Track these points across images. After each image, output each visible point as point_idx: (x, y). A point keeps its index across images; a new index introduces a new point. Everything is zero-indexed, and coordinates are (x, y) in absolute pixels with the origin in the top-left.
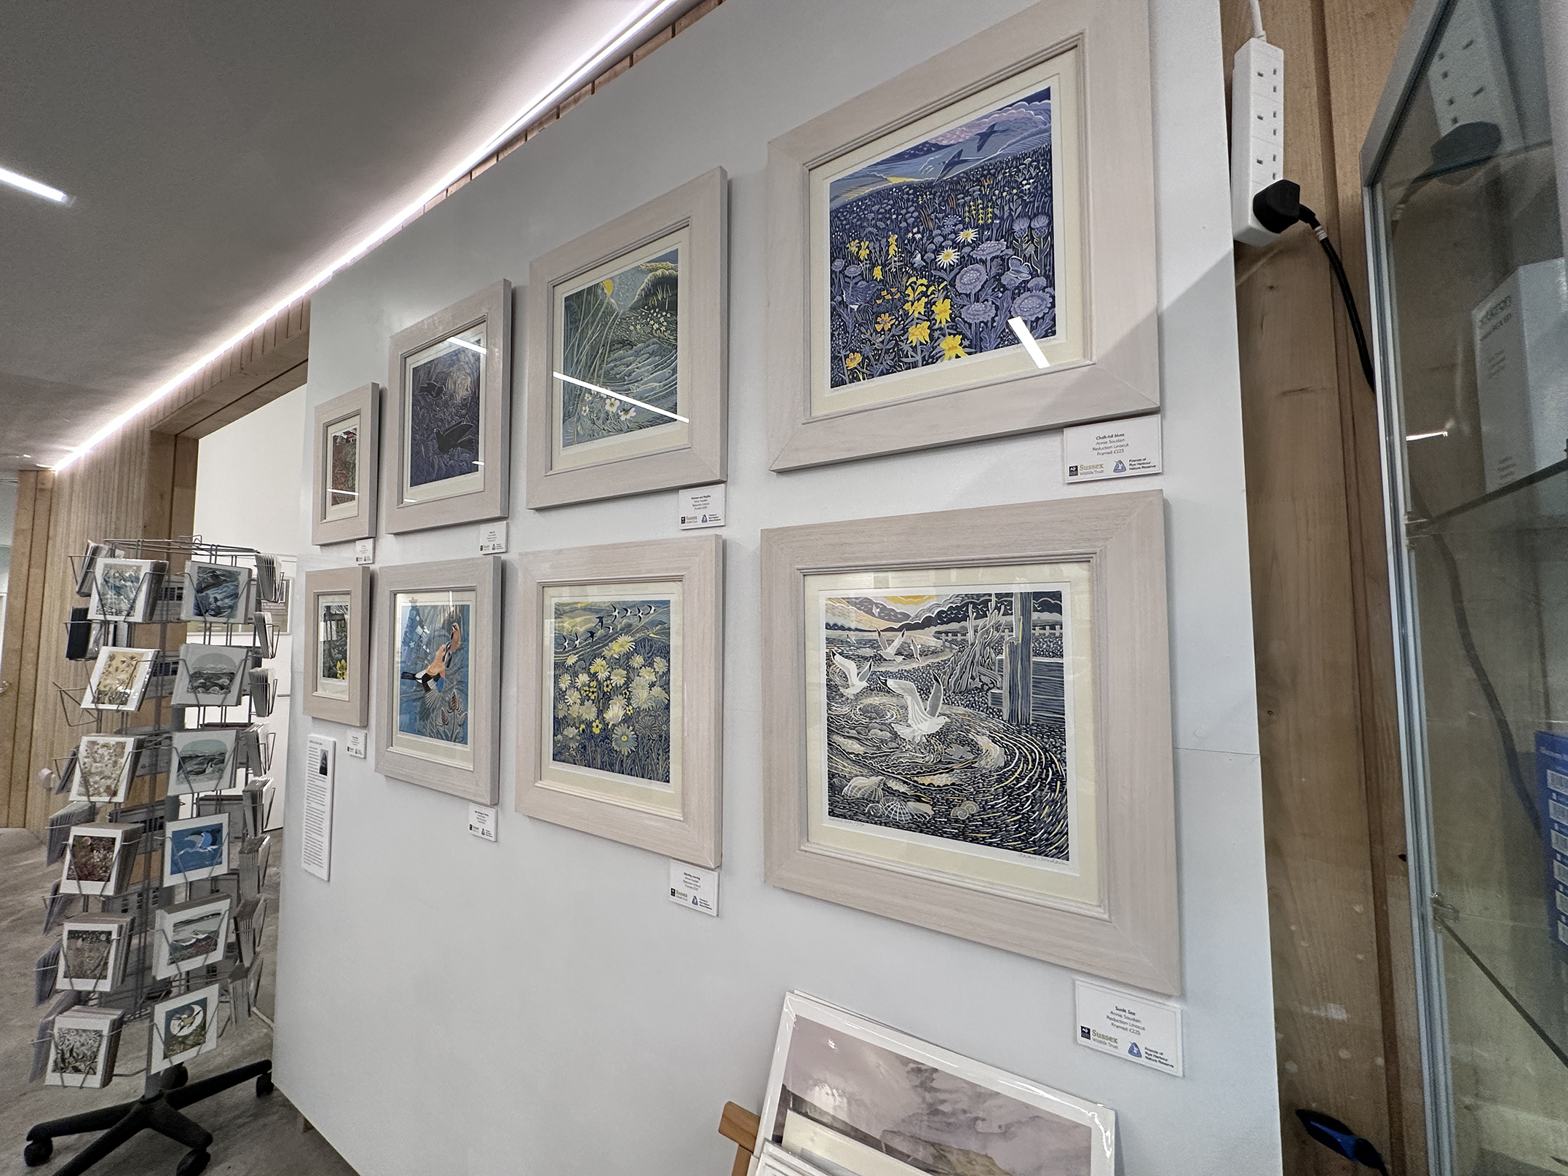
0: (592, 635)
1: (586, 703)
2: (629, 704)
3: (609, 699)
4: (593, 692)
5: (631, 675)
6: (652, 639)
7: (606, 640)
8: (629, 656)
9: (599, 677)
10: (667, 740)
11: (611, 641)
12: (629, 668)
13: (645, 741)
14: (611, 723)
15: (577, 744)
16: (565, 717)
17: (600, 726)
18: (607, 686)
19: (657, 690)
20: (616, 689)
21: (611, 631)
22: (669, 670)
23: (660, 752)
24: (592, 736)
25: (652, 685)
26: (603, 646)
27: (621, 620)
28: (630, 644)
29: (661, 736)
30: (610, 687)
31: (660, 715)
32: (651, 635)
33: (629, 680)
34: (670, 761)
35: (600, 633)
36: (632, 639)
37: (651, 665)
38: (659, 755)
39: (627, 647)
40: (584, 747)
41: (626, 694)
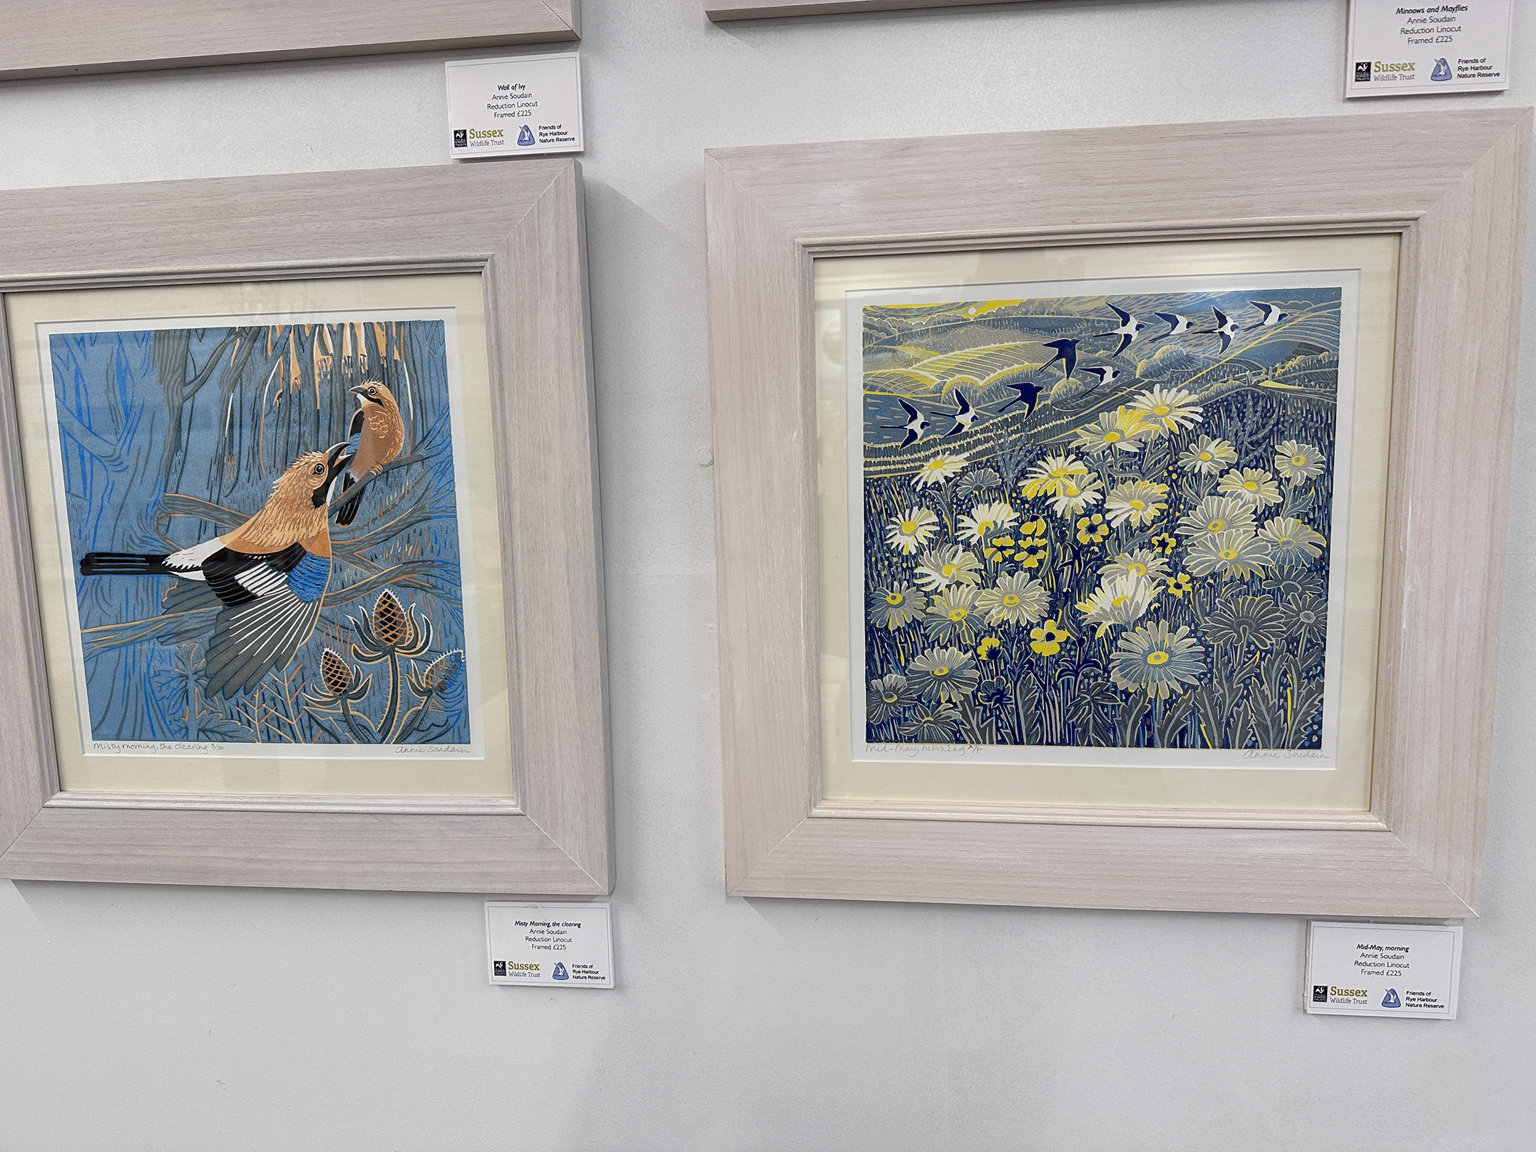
0: (1029, 393)
1: (1004, 579)
2: (1176, 567)
3: (1100, 561)
4: (1032, 550)
5: (1188, 493)
6: (1271, 394)
7: (1087, 405)
8: (1178, 442)
9: (1059, 508)
10: (1317, 645)
11: (1111, 407)
12: (1175, 476)
13: (1237, 658)
14: (1106, 625)
15: (968, 691)
16: (915, 625)
17: (1062, 636)
18: (1092, 529)
19: (1285, 528)
20: (1130, 537)
21: (1108, 378)
22: (1329, 472)
23: (1292, 678)
24: (1030, 663)
25: (1265, 515)
26: (1076, 423)
27: (1147, 348)
28: (1185, 412)
29: (1292, 640)
30: (1103, 530)
31: (1291, 588)
32: (1270, 384)
33: (1175, 507)
34: (1326, 695)
35: (1061, 386)
36: (1194, 398)
37: (1262, 462)
38: (1286, 686)
39: (1170, 423)
40: (1000, 696)
41: (1163, 544)
